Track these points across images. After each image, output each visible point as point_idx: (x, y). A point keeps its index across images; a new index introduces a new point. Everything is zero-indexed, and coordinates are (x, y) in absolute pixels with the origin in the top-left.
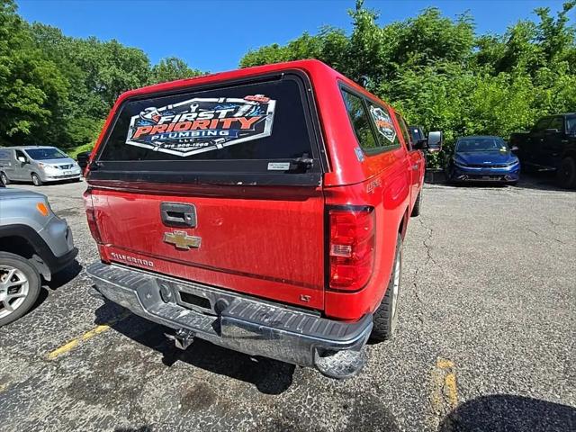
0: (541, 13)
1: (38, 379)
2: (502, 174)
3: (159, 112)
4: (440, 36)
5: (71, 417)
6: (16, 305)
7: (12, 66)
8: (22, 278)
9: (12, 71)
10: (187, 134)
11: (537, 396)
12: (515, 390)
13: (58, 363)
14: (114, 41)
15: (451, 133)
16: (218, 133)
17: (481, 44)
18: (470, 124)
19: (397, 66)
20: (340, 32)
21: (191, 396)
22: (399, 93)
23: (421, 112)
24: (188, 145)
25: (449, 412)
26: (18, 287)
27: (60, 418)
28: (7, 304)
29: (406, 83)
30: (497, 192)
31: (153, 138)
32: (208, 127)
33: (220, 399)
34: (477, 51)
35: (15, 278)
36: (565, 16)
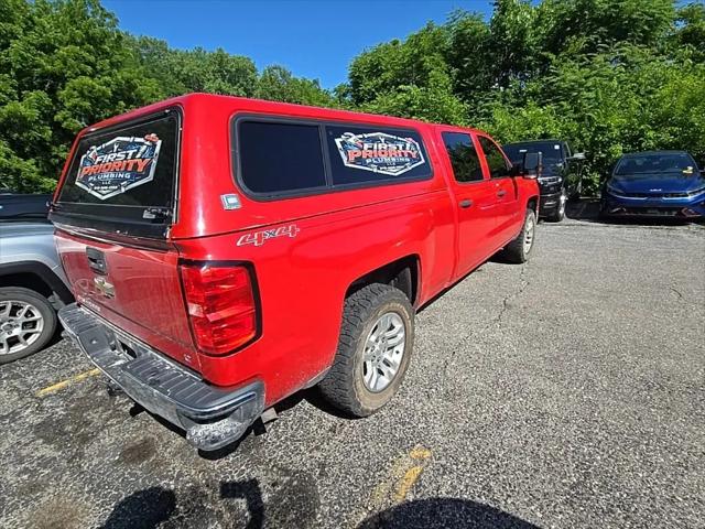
1: (19, 413)
2: (679, 207)
4: (621, 10)
5: (24, 453)
6: (31, 340)
7: (114, 88)
8: (37, 315)
9: (113, 92)
11: (511, 510)
12: (486, 497)
13: (42, 400)
14: (220, 50)
15: (620, 147)
17: (688, 16)
18: (651, 134)
19: (552, 56)
20: (476, 17)
21: (131, 450)
22: (553, 93)
23: (580, 120)
25: (383, 508)
26: (34, 324)
27: (15, 452)
28: (22, 339)
29: (563, 80)
30: (665, 233)
33: (157, 456)
34: (681, 26)
35: (29, 313)
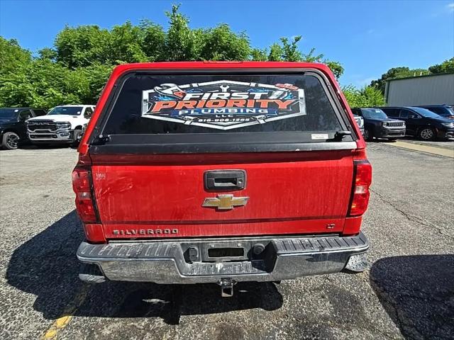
0: (284, 41)
3: (183, 89)
4: (231, 45)
10: (224, 111)
16: (257, 111)
17: (254, 54)
20: (159, 27)
21: (221, 338)
24: (227, 120)
31: (180, 113)
32: (246, 105)
36: (295, 45)
